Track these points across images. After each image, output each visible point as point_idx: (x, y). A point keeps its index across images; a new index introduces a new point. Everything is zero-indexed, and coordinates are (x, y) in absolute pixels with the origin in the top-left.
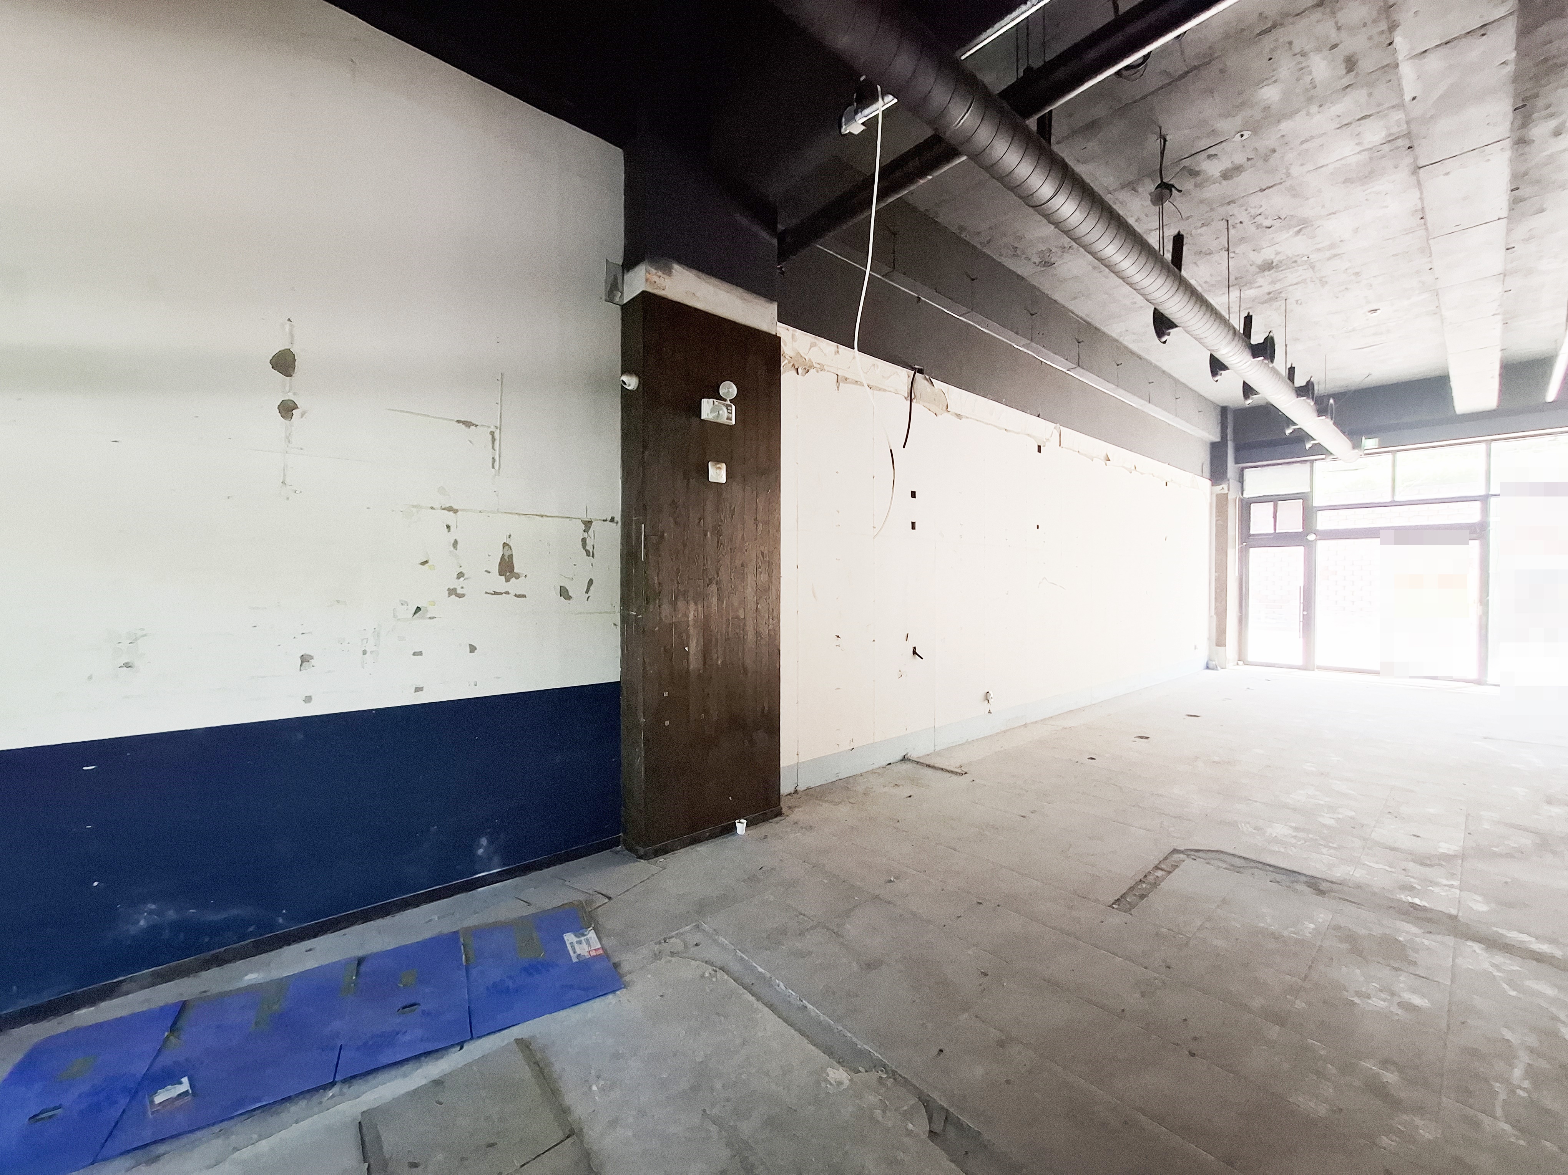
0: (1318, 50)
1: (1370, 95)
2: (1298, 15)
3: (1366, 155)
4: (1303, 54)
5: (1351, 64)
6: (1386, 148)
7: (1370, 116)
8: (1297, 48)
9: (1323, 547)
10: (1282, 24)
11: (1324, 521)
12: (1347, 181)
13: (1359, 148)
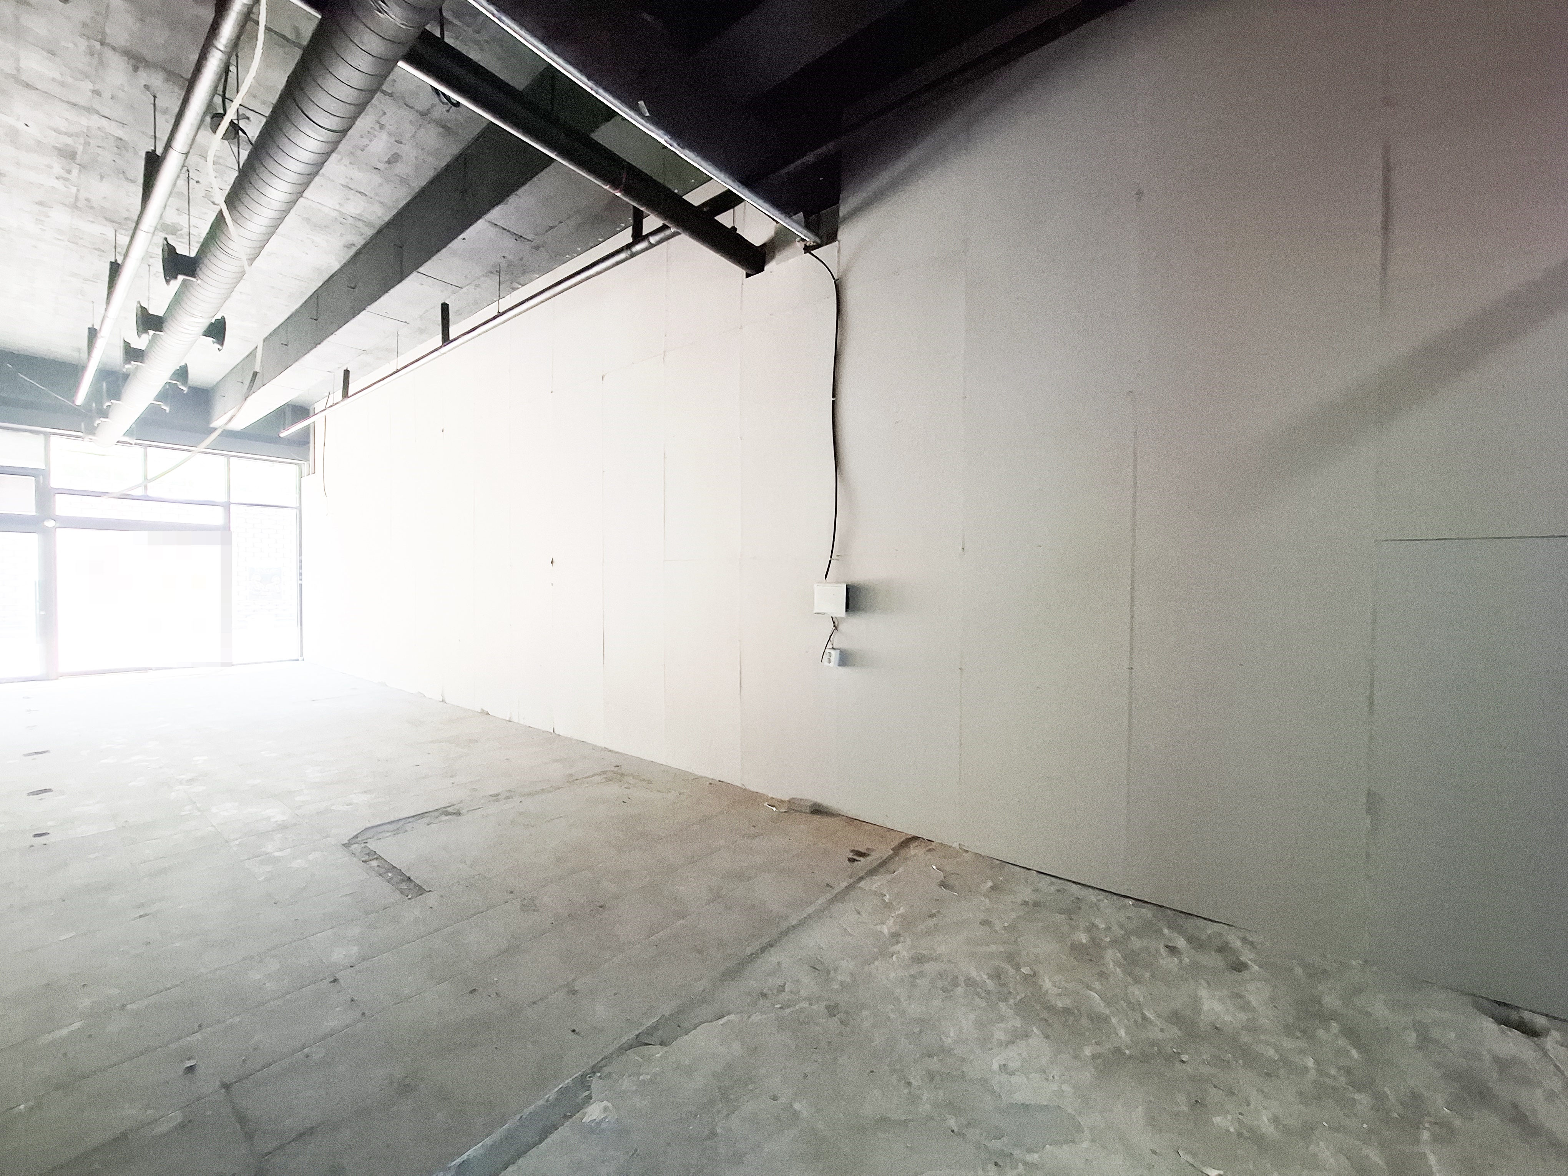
0: (390, 134)
1: (380, 185)
2: (407, 106)
3: (335, 214)
4: (382, 126)
5: (393, 159)
6: (351, 220)
7: (366, 195)
8: (383, 120)
9: (63, 536)
10: (394, 99)
11: (63, 506)
12: (308, 220)
13: (337, 207)
